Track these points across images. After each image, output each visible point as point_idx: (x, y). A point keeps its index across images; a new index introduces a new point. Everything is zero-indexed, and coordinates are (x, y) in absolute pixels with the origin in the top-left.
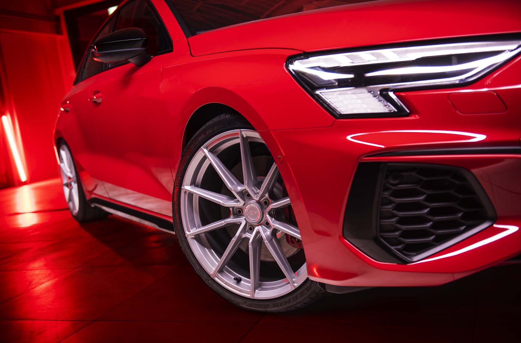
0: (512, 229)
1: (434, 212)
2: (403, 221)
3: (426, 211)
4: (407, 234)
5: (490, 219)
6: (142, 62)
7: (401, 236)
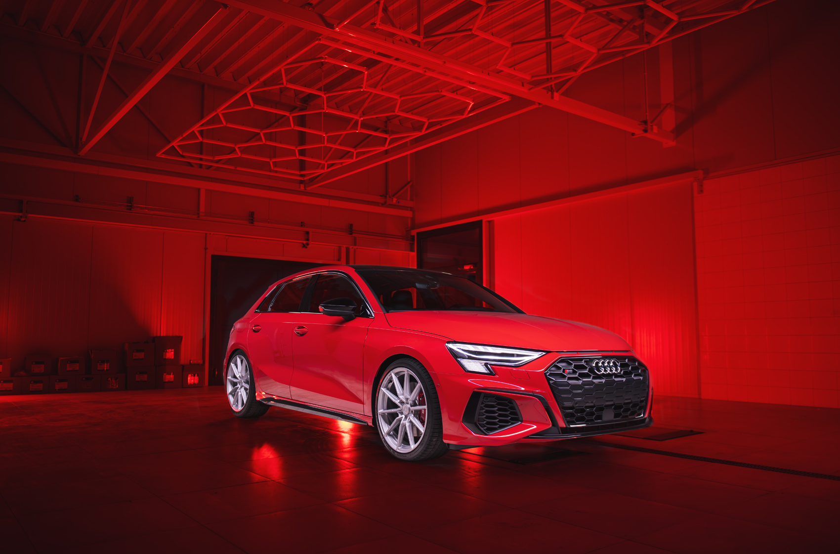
0: (535, 427)
1: (500, 415)
2: (487, 417)
3: (496, 408)
4: (488, 423)
5: (521, 421)
6: (349, 319)
7: (486, 423)
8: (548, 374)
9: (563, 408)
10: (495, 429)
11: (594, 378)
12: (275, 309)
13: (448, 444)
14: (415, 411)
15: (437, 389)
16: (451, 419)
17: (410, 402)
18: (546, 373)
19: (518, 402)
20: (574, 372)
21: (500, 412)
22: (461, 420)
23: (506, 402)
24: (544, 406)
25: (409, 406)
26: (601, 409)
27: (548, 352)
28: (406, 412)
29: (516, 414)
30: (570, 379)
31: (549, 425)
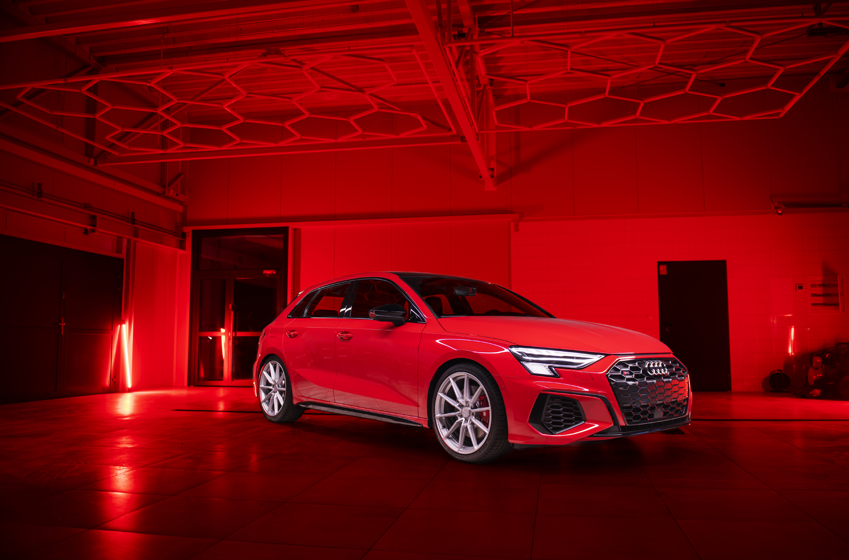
0: (597, 426)
1: (565, 416)
2: (554, 418)
3: (562, 409)
4: (554, 423)
5: (584, 421)
6: (398, 324)
7: (552, 424)
8: (609, 376)
9: (623, 408)
10: (561, 429)
11: (647, 379)
12: (310, 314)
13: (513, 444)
14: (476, 413)
15: (501, 391)
16: (516, 419)
17: (471, 405)
18: (607, 375)
19: (582, 403)
20: (631, 374)
21: (565, 413)
22: (528, 421)
23: (571, 403)
24: (607, 406)
25: (469, 409)
26: (653, 408)
27: (606, 355)
28: (465, 414)
29: (579, 414)
30: (628, 380)
31: (611, 424)
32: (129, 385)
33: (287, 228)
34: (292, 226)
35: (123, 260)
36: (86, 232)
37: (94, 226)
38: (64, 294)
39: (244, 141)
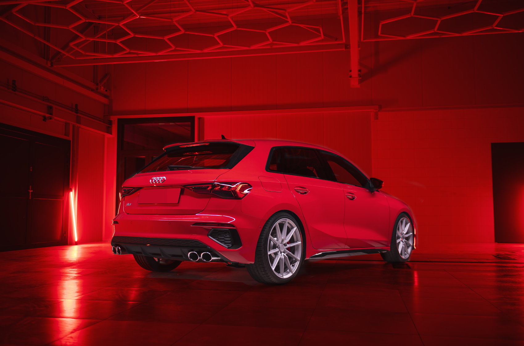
32: (76, 239)
33: (194, 117)
34: (197, 115)
35: (70, 141)
36: (45, 119)
37: (51, 114)
38: (31, 167)
39: (177, 49)
